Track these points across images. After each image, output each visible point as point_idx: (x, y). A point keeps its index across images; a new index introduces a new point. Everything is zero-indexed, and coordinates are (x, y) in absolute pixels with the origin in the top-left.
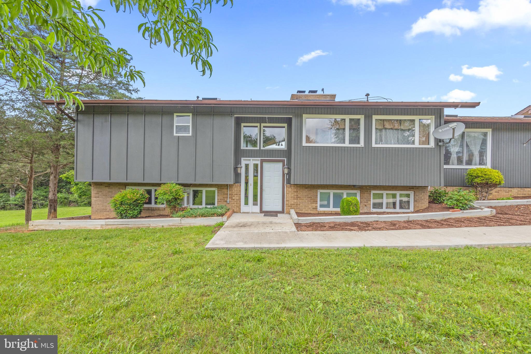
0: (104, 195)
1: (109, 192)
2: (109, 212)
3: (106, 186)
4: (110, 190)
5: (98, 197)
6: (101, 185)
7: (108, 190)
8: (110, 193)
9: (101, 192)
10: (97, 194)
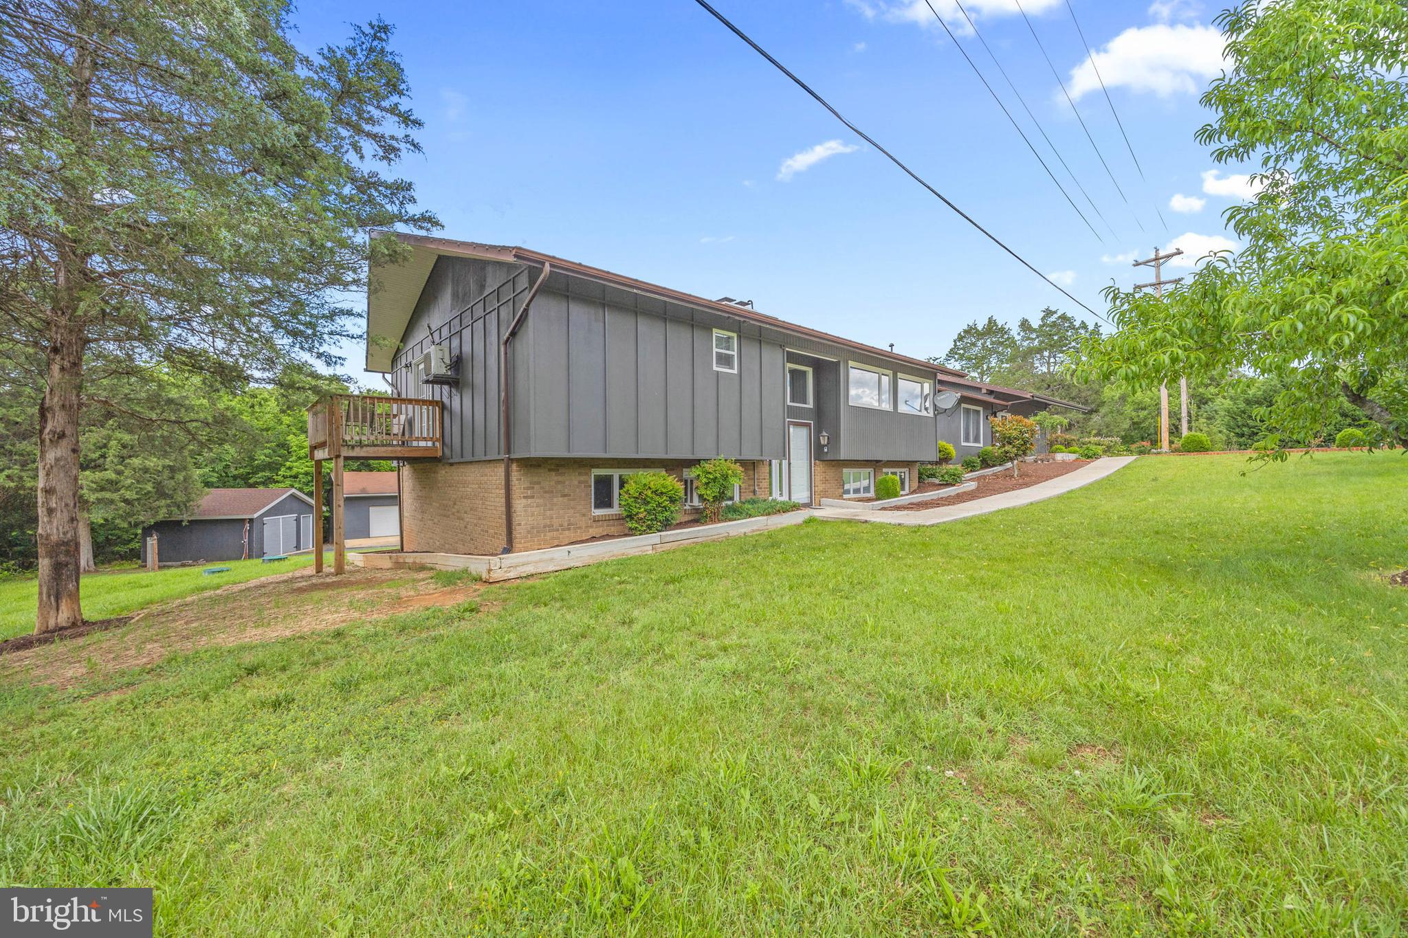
0: (546, 492)
1: (558, 482)
2: (558, 530)
3: (550, 470)
4: (560, 478)
5: (532, 497)
6: (539, 466)
7: (556, 478)
8: (559, 486)
9: (539, 483)
10: (528, 488)
